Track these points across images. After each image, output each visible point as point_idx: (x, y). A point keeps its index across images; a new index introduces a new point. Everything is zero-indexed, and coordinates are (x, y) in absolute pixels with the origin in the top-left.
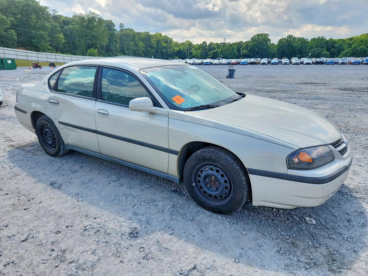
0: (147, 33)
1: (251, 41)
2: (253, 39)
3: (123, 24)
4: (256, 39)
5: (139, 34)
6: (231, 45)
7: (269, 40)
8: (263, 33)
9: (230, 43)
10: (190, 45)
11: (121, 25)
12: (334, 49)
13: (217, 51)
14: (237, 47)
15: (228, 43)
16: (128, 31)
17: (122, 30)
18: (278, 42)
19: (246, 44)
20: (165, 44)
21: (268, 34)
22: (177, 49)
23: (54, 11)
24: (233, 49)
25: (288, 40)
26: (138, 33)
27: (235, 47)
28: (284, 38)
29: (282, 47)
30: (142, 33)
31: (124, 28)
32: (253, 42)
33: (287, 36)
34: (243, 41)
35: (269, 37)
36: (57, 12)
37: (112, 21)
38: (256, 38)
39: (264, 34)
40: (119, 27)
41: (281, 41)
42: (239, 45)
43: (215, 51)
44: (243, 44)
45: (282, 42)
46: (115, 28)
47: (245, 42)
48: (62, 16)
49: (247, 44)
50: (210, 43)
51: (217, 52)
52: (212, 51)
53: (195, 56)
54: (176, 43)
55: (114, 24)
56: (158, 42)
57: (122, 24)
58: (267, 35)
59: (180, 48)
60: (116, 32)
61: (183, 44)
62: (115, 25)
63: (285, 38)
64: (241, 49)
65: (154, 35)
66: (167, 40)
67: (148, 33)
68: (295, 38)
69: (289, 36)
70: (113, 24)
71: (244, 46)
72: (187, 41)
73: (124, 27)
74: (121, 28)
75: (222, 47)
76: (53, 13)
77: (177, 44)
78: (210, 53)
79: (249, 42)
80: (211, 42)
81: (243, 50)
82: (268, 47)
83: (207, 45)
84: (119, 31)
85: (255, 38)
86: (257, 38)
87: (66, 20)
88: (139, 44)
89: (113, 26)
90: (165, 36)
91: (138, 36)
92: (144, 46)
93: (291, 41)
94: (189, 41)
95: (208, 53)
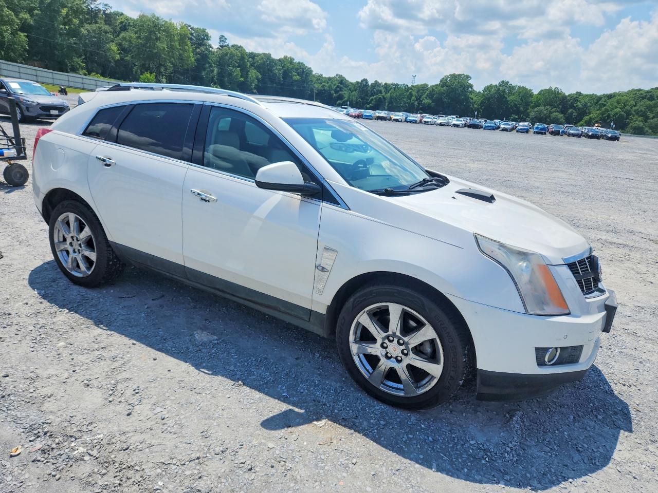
0: (268, 56)
1: (440, 84)
2: (444, 83)
3: (226, 37)
4: (448, 82)
5: (253, 56)
6: (408, 89)
7: (471, 86)
8: (462, 73)
9: (407, 86)
11: (222, 39)
12: (574, 111)
13: (383, 96)
14: (418, 91)
15: (404, 84)
17: (222, 47)
18: (483, 90)
19: (431, 89)
20: (298, 77)
22: (318, 86)
23: (106, 5)
24: (411, 95)
25: (499, 89)
26: (252, 53)
27: (413, 93)
28: (494, 84)
29: (488, 99)
30: (259, 55)
31: (226, 44)
32: (442, 87)
33: (498, 82)
35: (469, 82)
36: (111, 8)
37: (206, 31)
38: (448, 80)
39: (463, 75)
40: (219, 41)
41: (488, 88)
44: (428, 89)
45: (490, 91)
46: (210, 42)
49: (433, 89)
50: (374, 82)
51: (384, 98)
52: (375, 97)
55: (209, 35)
56: (286, 73)
57: (223, 36)
58: (468, 77)
59: (324, 85)
60: (211, 49)
61: (330, 79)
62: (210, 37)
63: (496, 85)
64: (423, 96)
65: (279, 60)
66: (304, 72)
67: (270, 55)
68: (512, 87)
69: (503, 82)
70: (207, 35)
71: (428, 92)
72: (337, 75)
73: (226, 41)
74: (221, 44)
75: (393, 91)
77: (319, 78)
78: (372, 100)
79: (436, 87)
80: (376, 81)
81: (427, 98)
82: (467, 99)
84: (218, 48)
85: (446, 80)
86: (450, 80)
87: (126, 23)
88: (249, 73)
89: (207, 39)
90: (299, 63)
91: (250, 59)
92: (260, 77)
93: (504, 91)
94: (341, 76)
95: (368, 98)
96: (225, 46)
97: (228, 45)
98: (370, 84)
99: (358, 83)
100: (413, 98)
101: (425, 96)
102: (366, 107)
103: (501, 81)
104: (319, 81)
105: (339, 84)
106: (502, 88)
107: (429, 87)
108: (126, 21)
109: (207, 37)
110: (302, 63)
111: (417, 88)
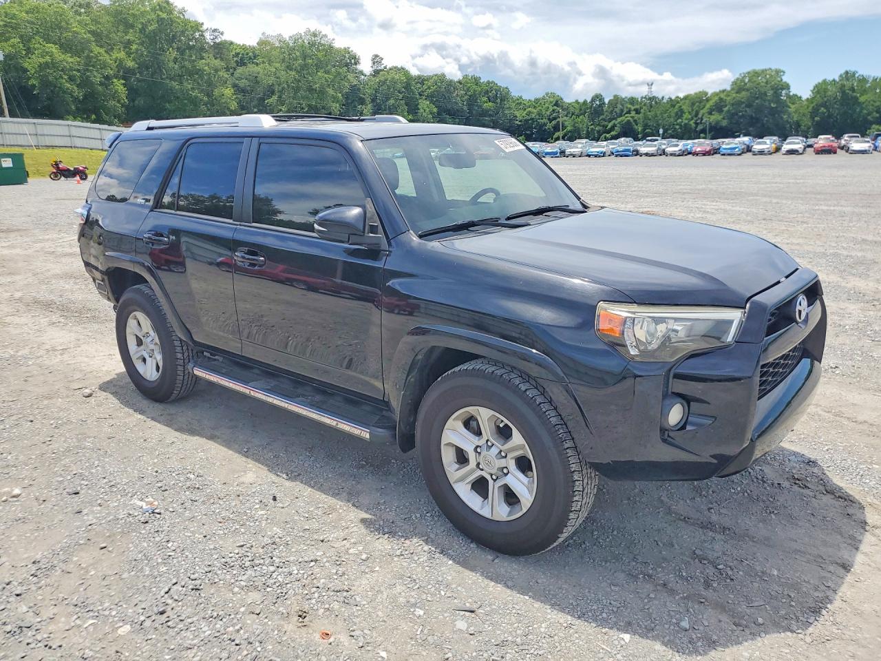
0: (442, 78)
1: (732, 89)
2: (739, 86)
3: (381, 56)
4: (746, 84)
5: (421, 80)
6: (673, 103)
7: (787, 87)
8: (767, 67)
9: (670, 99)
10: (556, 104)
11: (376, 59)
13: (633, 118)
14: (693, 104)
15: (664, 96)
16: (392, 74)
17: (377, 72)
18: (811, 91)
19: (717, 98)
20: (490, 104)
21: (782, 68)
22: (520, 115)
23: (215, 30)
24: (681, 111)
25: (843, 86)
26: (419, 77)
27: (683, 107)
28: (830, 78)
29: (824, 105)
30: (429, 78)
31: (382, 67)
32: (737, 93)
33: (839, 74)
34: (707, 90)
35: (785, 79)
36: (222, 34)
37: (353, 51)
38: (747, 80)
39: (770, 69)
40: (370, 63)
41: (820, 89)
42: (698, 100)
43: (629, 118)
44: (708, 100)
45: (826, 91)
46: (360, 67)
47: (716, 94)
48: (232, 43)
49: (721, 99)
50: (612, 98)
51: (635, 121)
52: (619, 120)
53: (570, 131)
54: (518, 100)
56: (472, 100)
57: (377, 56)
58: (778, 72)
59: (530, 112)
60: (363, 77)
61: (537, 100)
62: (359, 59)
63: (835, 80)
64: (702, 112)
65: (460, 82)
66: (498, 95)
67: (445, 75)
68: (863, 80)
69: (847, 73)
70: (354, 57)
71: (711, 103)
72: (547, 94)
73: (383, 62)
74: (375, 67)
75: (649, 108)
76: (212, 37)
77: (519, 103)
78: (614, 126)
79: (725, 94)
80: (615, 96)
81: (710, 113)
82: (782, 106)
83: (604, 103)
84: (371, 75)
85: (743, 81)
86: (749, 81)
87: (243, 54)
88: (419, 107)
89: (356, 64)
90: (488, 82)
91: (419, 85)
92: (435, 110)
93: (853, 90)
94: (553, 95)
95: (606, 123)
96: (381, 70)
97: (385, 68)
98: (607, 101)
99: (585, 102)
100: (686, 116)
101: (705, 110)
102: (605, 137)
103: (843, 71)
104: (521, 107)
105: (555, 107)
106: (848, 84)
107: (709, 95)
108: (243, 52)
109: (355, 60)
110: (493, 82)
111: (690, 100)
